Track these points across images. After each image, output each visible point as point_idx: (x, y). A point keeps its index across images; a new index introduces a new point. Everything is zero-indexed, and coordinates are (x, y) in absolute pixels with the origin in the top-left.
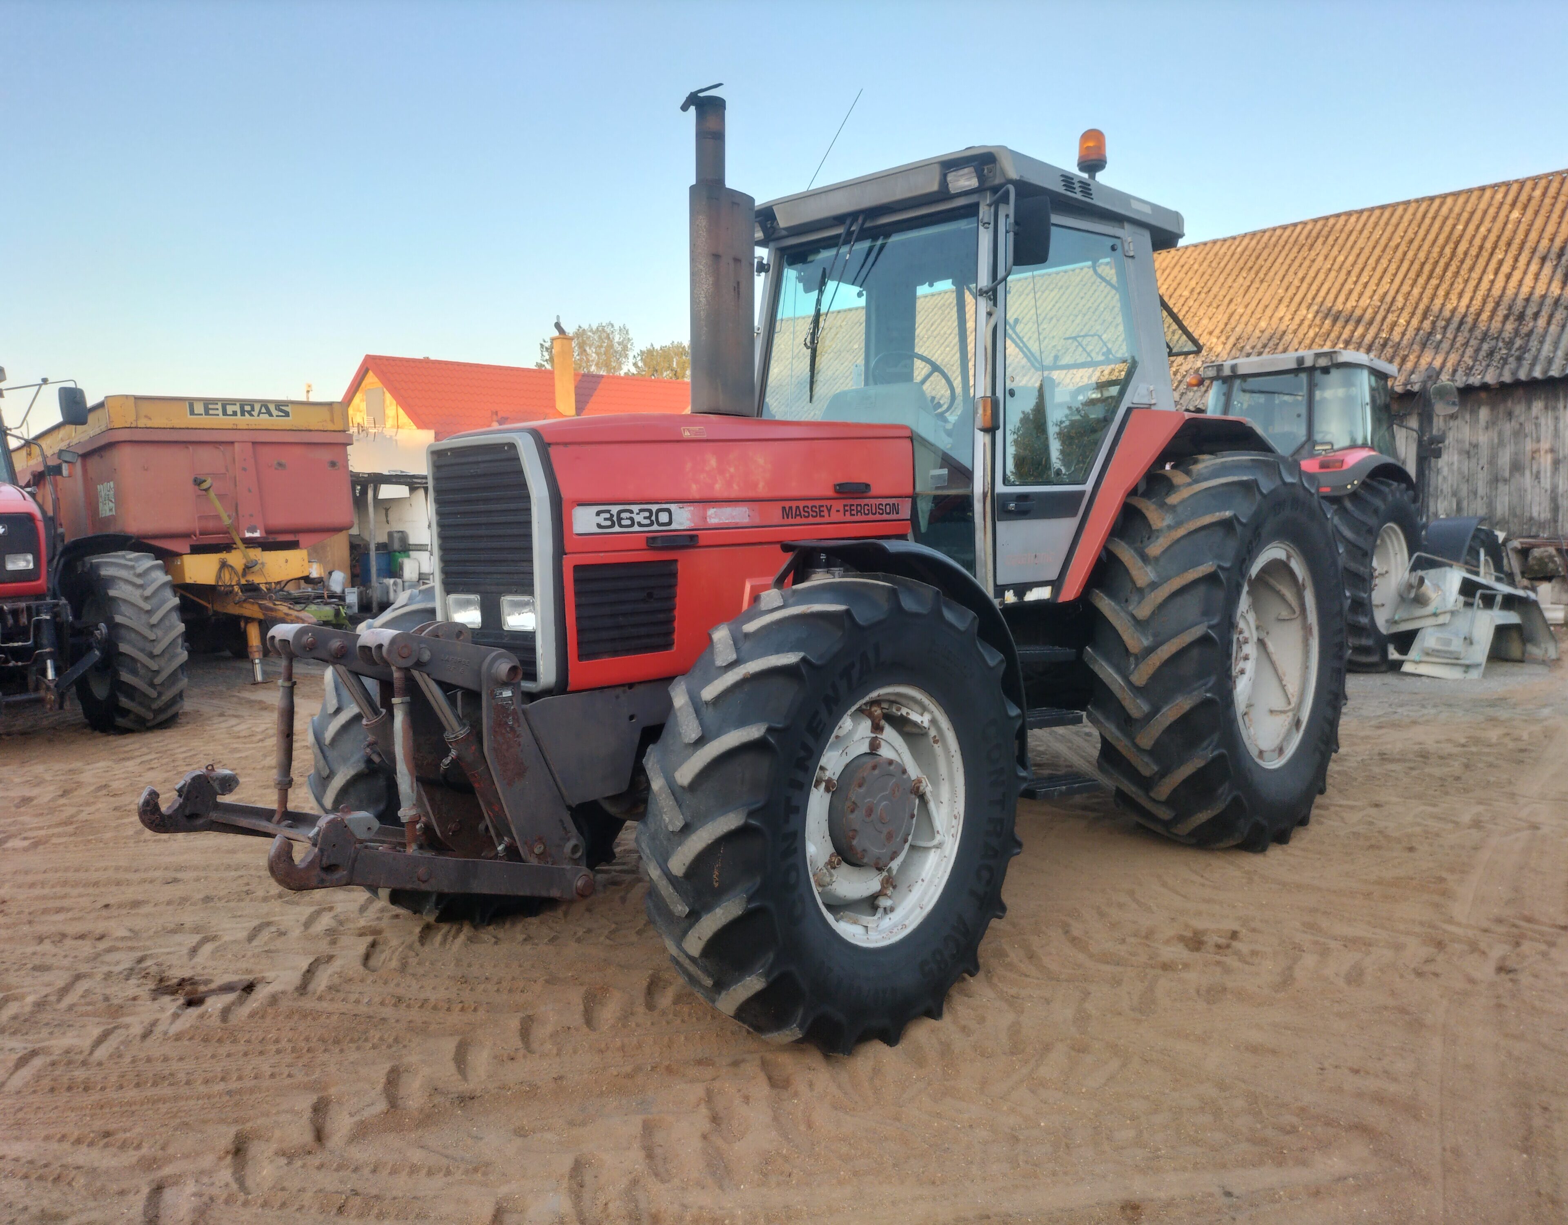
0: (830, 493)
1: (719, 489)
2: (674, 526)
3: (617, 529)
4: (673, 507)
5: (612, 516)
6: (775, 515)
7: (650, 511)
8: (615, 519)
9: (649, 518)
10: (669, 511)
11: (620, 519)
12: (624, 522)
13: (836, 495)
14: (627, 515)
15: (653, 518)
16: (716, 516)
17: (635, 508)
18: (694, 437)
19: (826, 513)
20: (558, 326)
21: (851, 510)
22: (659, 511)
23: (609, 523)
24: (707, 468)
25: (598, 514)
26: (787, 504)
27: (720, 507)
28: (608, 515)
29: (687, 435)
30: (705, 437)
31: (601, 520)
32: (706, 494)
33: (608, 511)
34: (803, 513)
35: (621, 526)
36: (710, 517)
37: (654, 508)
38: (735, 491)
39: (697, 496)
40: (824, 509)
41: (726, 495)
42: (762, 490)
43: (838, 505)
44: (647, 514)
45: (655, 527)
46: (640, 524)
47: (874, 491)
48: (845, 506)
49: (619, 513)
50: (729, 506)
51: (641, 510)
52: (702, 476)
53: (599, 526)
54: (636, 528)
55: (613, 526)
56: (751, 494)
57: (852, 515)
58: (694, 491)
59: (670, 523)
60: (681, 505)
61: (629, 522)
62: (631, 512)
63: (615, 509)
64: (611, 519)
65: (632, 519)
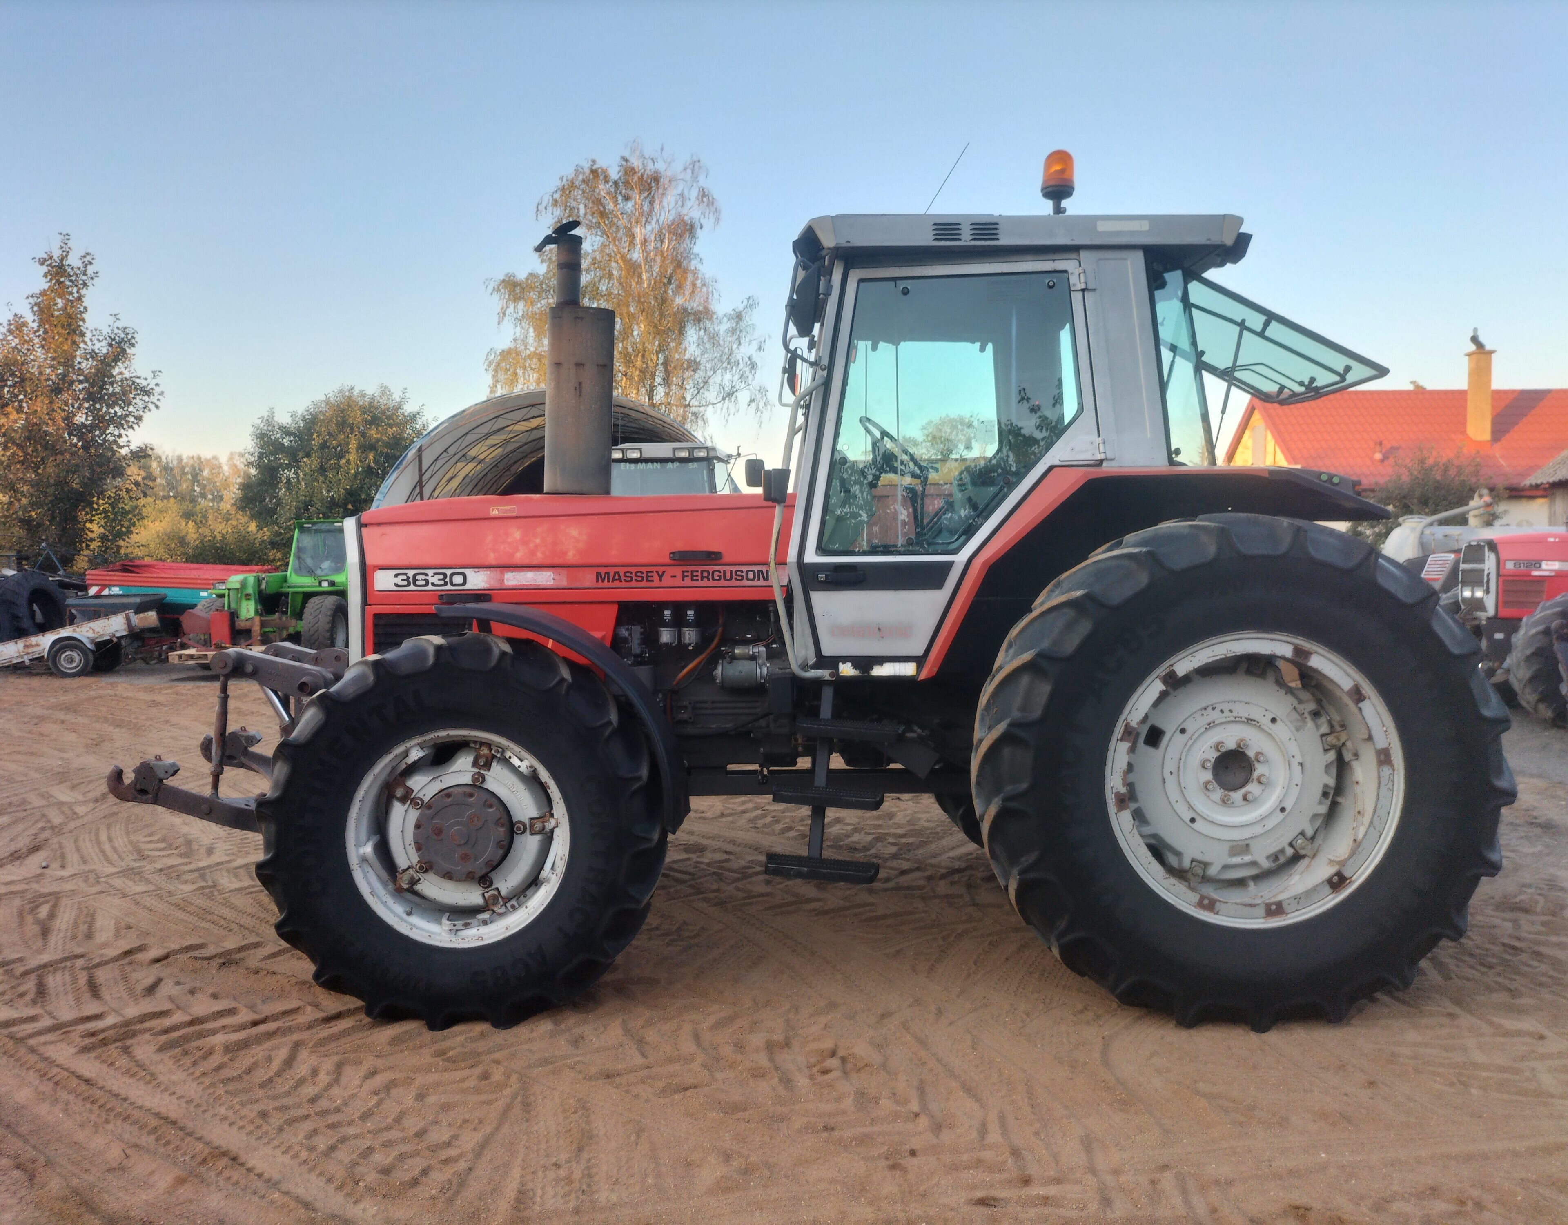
0: (667, 560)
1: (520, 556)
2: (468, 586)
3: (412, 587)
4: (468, 572)
5: (408, 578)
6: (588, 579)
7: (445, 575)
8: (411, 580)
9: (444, 579)
10: (465, 576)
11: (415, 580)
12: (418, 583)
13: (672, 562)
14: (423, 577)
15: (448, 580)
16: (513, 579)
17: (430, 572)
18: (502, 515)
19: (656, 578)
20: (1475, 340)
21: (692, 576)
22: (452, 575)
23: (405, 583)
24: (510, 540)
25: (396, 576)
26: (603, 570)
27: (521, 571)
28: (405, 577)
29: (495, 513)
30: (515, 514)
31: (398, 580)
32: (504, 561)
33: (406, 574)
34: (623, 578)
35: (415, 585)
36: (508, 580)
37: (449, 572)
38: (539, 557)
39: (494, 563)
40: (655, 575)
41: (527, 561)
42: (571, 556)
43: (678, 571)
44: (442, 577)
45: (449, 587)
46: (433, 584)
47: (726, 559)
48: (683, 572)
49: (415, 575)
50: (531, 571)
51: (435, 574)
52: (502, 547)
53: (396, 585)
54: (430, 587)
55: (409, 585)
56: (557, 561)
57: (692, 580)
58: (492, 558)
59: (464, 583)
60: (476, 570)
61: (424, 583)
62: (426, 575)
63: (411, 573)
64: (408, 579)
65: (427, 581)
